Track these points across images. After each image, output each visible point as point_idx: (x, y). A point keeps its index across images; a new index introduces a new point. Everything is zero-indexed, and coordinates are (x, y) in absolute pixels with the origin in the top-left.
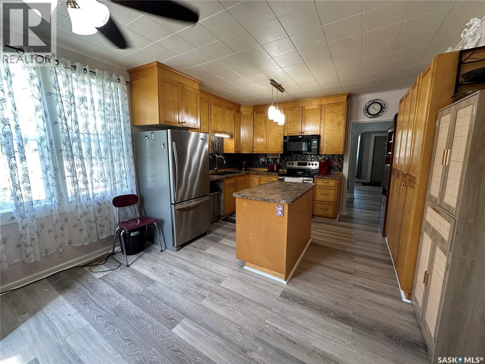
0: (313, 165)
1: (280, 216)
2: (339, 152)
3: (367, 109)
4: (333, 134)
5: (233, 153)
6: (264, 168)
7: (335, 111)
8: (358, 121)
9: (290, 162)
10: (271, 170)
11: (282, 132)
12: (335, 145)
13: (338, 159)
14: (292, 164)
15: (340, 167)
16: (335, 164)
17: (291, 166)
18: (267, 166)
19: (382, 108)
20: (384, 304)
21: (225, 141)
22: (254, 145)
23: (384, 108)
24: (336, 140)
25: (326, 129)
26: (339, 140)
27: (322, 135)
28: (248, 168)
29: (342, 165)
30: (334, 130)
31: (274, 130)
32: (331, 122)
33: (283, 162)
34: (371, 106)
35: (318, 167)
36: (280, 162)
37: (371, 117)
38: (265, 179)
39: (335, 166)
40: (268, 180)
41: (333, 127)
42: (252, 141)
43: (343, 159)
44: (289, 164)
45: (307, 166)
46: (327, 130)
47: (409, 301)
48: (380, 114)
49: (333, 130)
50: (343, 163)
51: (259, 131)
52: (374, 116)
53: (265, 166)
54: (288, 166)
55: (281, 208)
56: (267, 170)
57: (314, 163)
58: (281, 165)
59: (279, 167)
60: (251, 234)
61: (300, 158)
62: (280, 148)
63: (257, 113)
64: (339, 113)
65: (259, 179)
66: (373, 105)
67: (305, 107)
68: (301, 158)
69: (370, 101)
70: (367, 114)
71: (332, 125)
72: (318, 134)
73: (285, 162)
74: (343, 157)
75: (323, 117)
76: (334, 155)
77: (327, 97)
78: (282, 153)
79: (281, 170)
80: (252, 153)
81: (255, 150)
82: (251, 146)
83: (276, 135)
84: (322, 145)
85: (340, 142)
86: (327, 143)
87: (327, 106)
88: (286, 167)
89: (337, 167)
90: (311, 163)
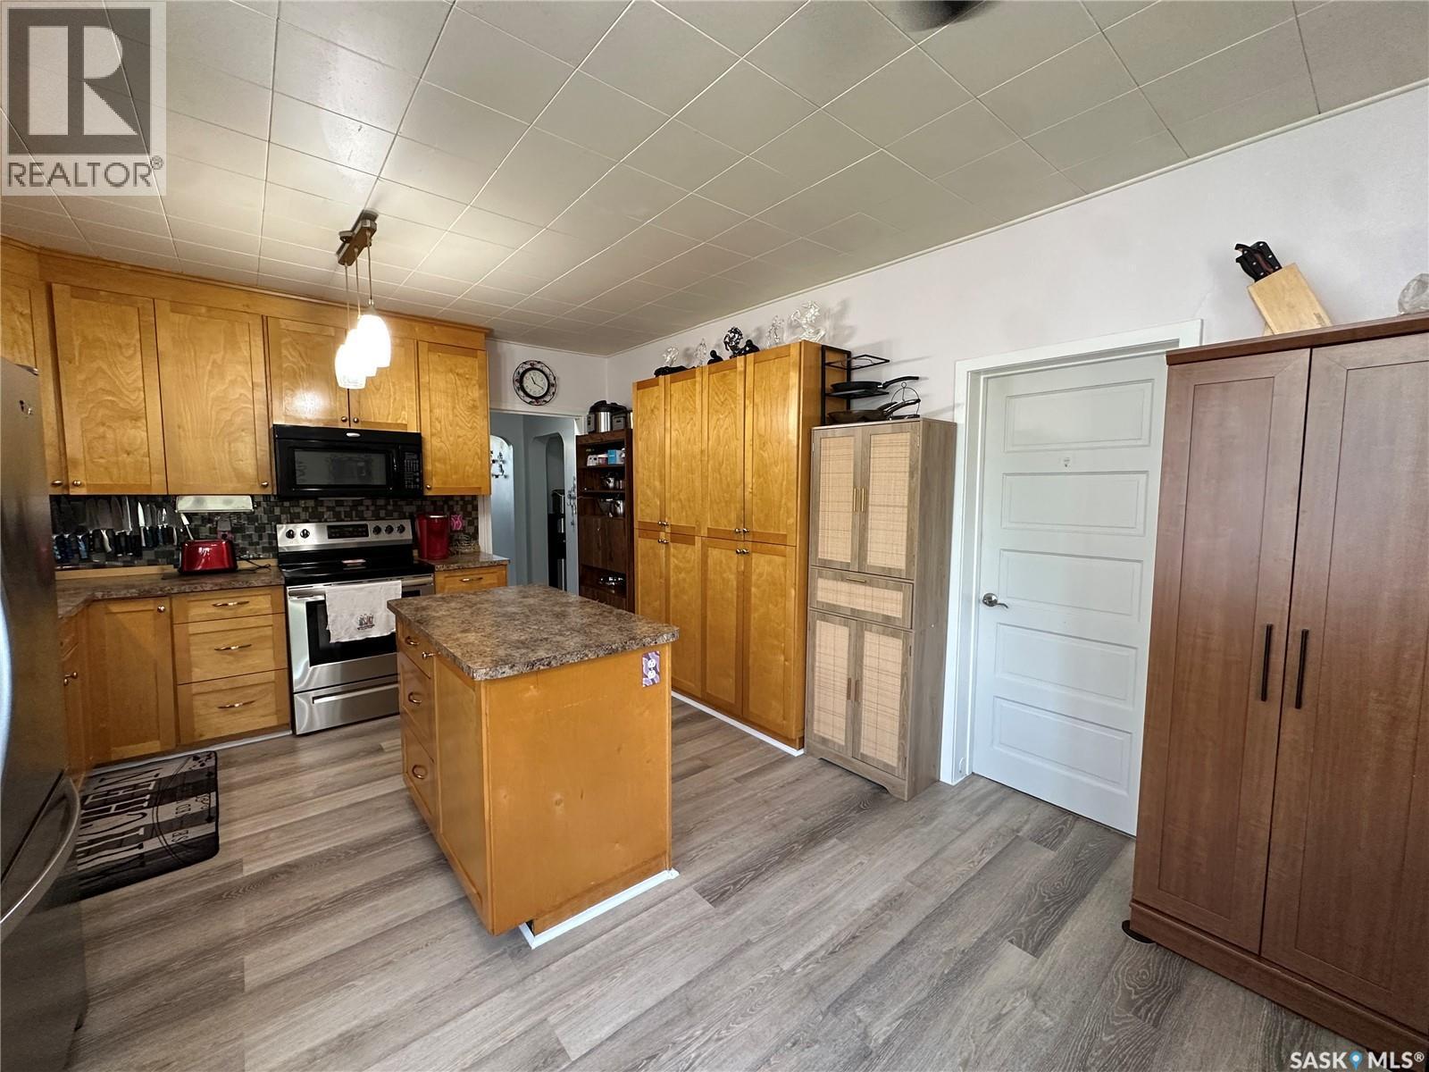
0: (390, 530)
1: (654, 683)
2: (480, 488)
3: (521, 382)
4: (459, 437)
7: (461, 371)
8: (503, 408)
11: (260, 409)
12: (467, 468)
13: (464, 508)
14: (306, 534)
15: (471, 529)
16: (458, 523)
17: (303, 543)
19: (550, 385)
20: (797, 777)
22: (74, 453)
23: (553, 385)
24: (470, 453)
25: (437, 419)
26: (477, 454)
27: (426, 434)
29: (473, 523)
30: (460, 423)
31: (212, 394)
32: (449, 399)
33: (251, 531)
34: (527, 375)
35: (408, 535)
36: (236, 529)
37: (530, 403)
38: (201, 610)
39: (456, 531)
40: (227, 613)
41: (457, 416)
43: (476, 508)
45: (367, 535)
46: (440, 422)
47: (801, 752)
48: (547, 399)
49: (457, 425)
50: (477, 518)
52: (537, 400)
54: (284, 543)
55: (654, 660)
57: (396, 524)
58: (242, 544)
60: (558, 796)
61: (329, 509)
63: (81, 293)
64: (471, 379)
65: (164, 619)
66: (531, 372)
68: (338, 509)
69: (525, 363)
70: (521, 393)
71: (454, 408)
72: (413, 429)
74: (475, 503)
75: (424, 379)
76: (450, 498)
78: (269, 491)
79: (243, 565)
80: (57, 491)
84: (428, 467)
85: (480, 459)
86: (443, 460)
87: (435, 347)
88: (273, 548)
89: (463, 531)
90: (383, 525)
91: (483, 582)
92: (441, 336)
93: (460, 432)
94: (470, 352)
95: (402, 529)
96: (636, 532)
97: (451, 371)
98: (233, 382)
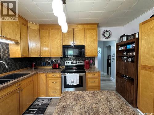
0: (80, 63)
2: (95, 55)
3: (104, 34)
5: (20, 57)
6: (49, 66)
7: (92, 33)
8: (100, 40)
9: (66, 62)
10: (55, 67)
11: (61, 43)
12: (93, 51)
13: (93, 59)
14: (68, 63)
15: (94, 63)
16: (91, 62)
17: (68, 64)
18: (51, 65)
19: (110, 34)
21: (10, 47)
22: (41, 51)
25: (88, 43)
27: (86, 45)
28: (38, 67)
29: (94, 62)
32: (90, 38)
33: (62, 62)
35: (83, 64)
36: (60, 62)
38: (50, 76)
40: (54, 77)
42: (39, 49)
43: (95, 59)
44: (66, 63)
48: (109, 37)
49: (91, 43)
51: (44, 41)
52: (107, 38)
53: (50, 65)
54: (65, 64)
56: (52, 67)
57: (81, 62)
58: (61, 64)
59: (59, 65)
61: (72, 59)
62: (60, 53)
63: (43, 29)
64: (94, 34)
65: (46, 76)
66: (106, 32)
67: (75, 29)
69: (105, 30)
70: (104, 37)
71: (91, 40)
72: (83, 44)
73: (63, 62)
75: (86, 35)
76: (90, 57)
77: (87, 24)
78: (62, 56)
79: (61, 67)
80: (39, 57)
81: (42, 55)
82: (39, 52)
83: (57, 45)
84: (86, 51)
85: (96, 49)
86: (89, 50)
87: (88, 29)
88: (64, 65)
89: (92, 63)
90: (79, 62)
91: (95, 75)
92: (89, 27)
93: (92, 45)
94: (94, 29)
95: (82, 63)
96: (139, 68)
97: (90, 33)
98: (58, 40)
